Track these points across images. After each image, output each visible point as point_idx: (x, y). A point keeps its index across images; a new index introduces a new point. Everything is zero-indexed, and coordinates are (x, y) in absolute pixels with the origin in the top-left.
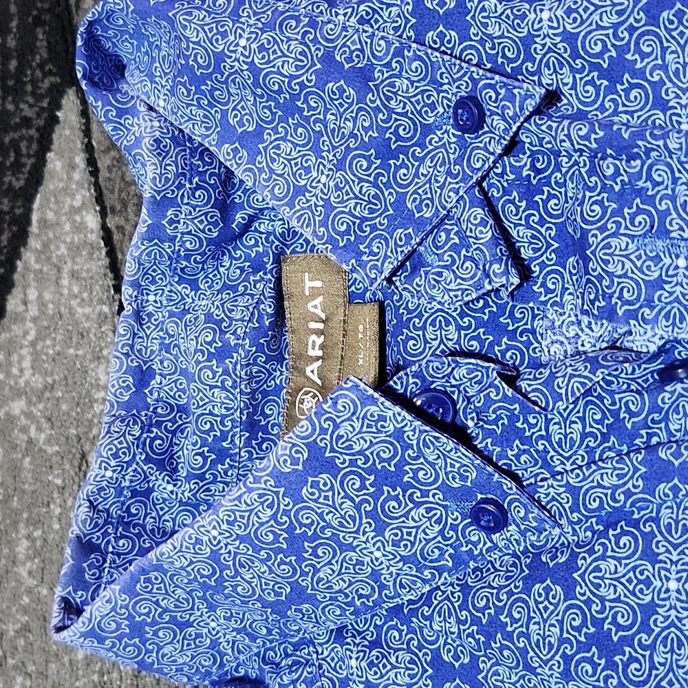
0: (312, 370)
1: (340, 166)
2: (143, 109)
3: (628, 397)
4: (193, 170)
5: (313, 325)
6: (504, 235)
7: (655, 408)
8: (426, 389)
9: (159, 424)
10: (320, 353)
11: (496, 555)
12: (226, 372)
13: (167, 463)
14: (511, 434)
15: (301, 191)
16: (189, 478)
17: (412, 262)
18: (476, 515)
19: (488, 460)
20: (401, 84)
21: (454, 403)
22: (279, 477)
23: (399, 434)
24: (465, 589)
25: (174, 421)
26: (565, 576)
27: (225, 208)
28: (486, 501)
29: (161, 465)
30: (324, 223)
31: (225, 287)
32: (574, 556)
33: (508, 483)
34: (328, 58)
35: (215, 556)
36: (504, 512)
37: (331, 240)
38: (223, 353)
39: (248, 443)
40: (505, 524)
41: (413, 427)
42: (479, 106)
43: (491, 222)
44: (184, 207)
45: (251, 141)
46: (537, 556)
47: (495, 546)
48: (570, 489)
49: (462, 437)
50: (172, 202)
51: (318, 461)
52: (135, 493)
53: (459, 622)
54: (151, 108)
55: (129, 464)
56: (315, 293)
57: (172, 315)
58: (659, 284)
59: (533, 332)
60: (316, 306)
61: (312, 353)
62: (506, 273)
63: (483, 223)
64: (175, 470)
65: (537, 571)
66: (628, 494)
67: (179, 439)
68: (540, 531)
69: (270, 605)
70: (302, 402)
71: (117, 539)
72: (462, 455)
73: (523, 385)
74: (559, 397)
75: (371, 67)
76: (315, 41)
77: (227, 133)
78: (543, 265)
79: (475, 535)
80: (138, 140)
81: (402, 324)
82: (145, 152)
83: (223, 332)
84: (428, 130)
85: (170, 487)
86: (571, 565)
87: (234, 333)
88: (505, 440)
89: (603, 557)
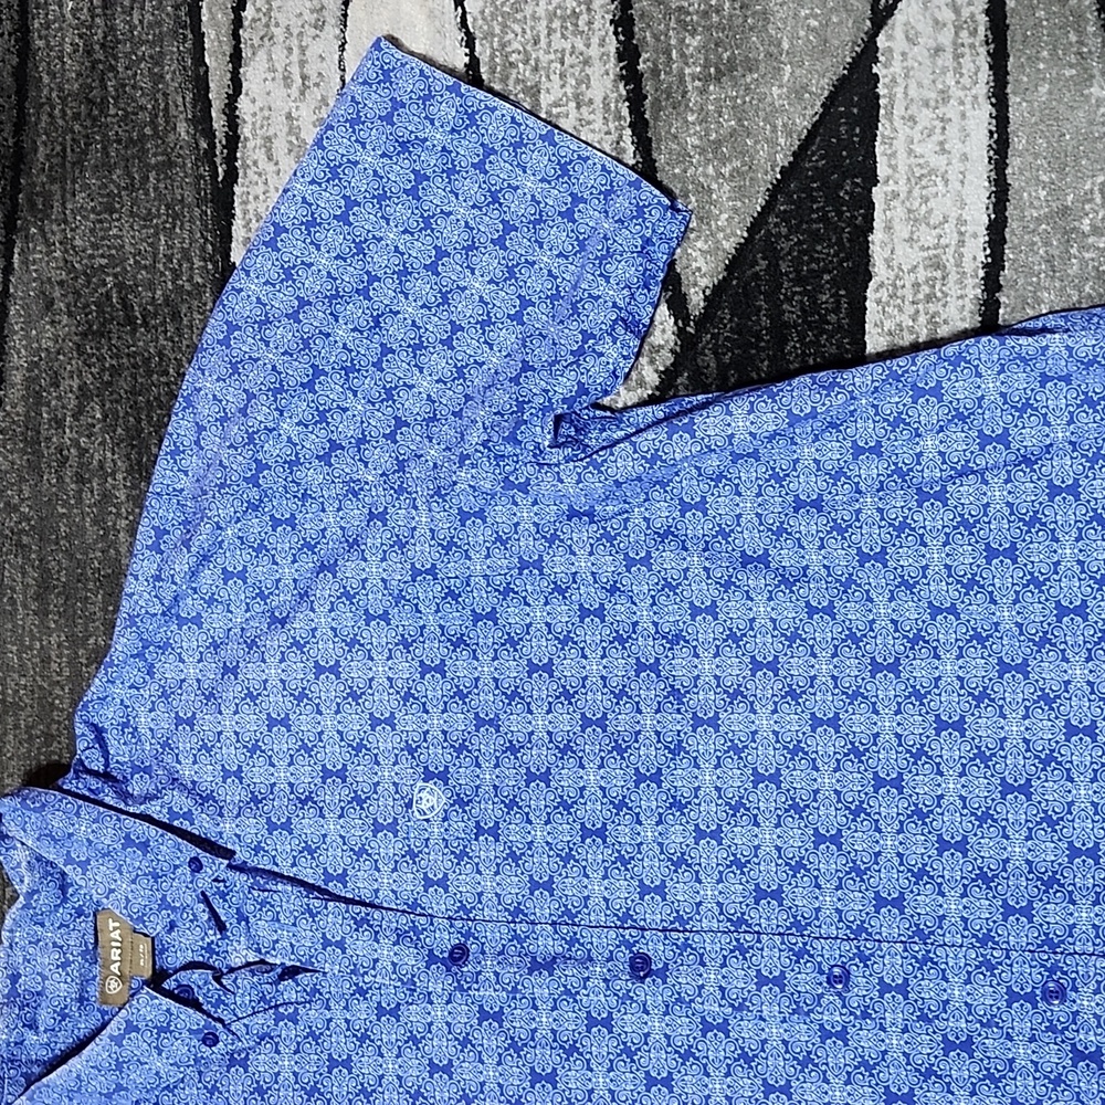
0: (115, 968)
1: (133, 882)
2: (19, 845)
3: (268, 986)
4: (47, 872)
5: (114, 944)
6: (214, 914)
7: (277, 991)
8: (179, 986)
9: (28, 1005)
10: (119, 959)
11: (213, 1056)
12: (67, 974)
13: (32, 1025)
14: (220, 1001)
15: (112, 891)
16: (45, 1032)
17: (172, 926)
18: (204, 1041)
19: (209, 1015)
20: (163, 848)
21: (193, 989)
22: (112, 1038)
23: (168, 1010)
24: (200, 1073)
25: (35, 1001)
26: (244, 1064)
27: (63, 888)
28: (209, 1033)
29: (30, 1027)
30: (125, 908)
31: (62, 925)
32: (248, 1054)
33: (219, 1025)
34: (127, 837)
35: (78, 1077)
36: (217, 1037)
37: (129, 916)
38: (65, 965)
39: (79, 1008)
40: (218, 1042)
41: (174, 1006)
42: (200, 862)
43: (207, 910)
44: (43, 893)
45: (84, 865)
46: (232, 1055)
47: (214, 1052)
48: (246, 1026)
49: (197, 1006)
50: (37, 891)
51: (131, 1027)
52: (16, 1044)
53: (198, 1089)
54: (23, 844)
55: (14, 1029)
56: (115, 929)
57: (30, 942)
58: (277, 941)
59: (227, 952)
60: (116, 935)
61: (113, 958)
62: (215, 934)
63: (204, 911)
64: (37, 1028)
65: (232, 1062)
66: (268, 1027)
67: (39, 1010)
68: (233, 1044)
69: (104, 1095)
70: (109, 984)
71: (9, 1070)
72: (199, 1015)
73: (224, 981)
74: (238, 988)
75: (148, 840)
76: (120, 828)
77: (69, 861)
78: (231, 924)
79: (204, 1048)
80: (19, 864)
81: (164, 950)
82: (24, 871)
83: (65, 954)
84: (176, 867)
85: (35, 1038)
86: (247, 1058)
87: (72, 954)
88: (216, 1006)
89: (260, 1054)
